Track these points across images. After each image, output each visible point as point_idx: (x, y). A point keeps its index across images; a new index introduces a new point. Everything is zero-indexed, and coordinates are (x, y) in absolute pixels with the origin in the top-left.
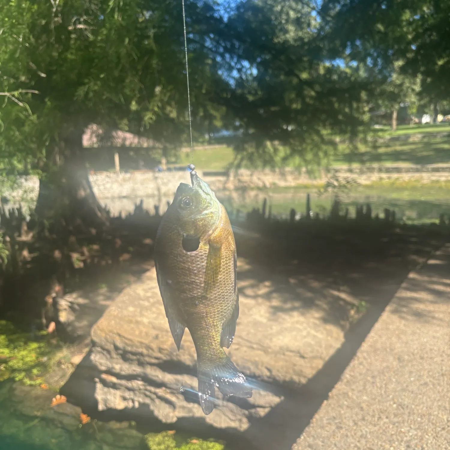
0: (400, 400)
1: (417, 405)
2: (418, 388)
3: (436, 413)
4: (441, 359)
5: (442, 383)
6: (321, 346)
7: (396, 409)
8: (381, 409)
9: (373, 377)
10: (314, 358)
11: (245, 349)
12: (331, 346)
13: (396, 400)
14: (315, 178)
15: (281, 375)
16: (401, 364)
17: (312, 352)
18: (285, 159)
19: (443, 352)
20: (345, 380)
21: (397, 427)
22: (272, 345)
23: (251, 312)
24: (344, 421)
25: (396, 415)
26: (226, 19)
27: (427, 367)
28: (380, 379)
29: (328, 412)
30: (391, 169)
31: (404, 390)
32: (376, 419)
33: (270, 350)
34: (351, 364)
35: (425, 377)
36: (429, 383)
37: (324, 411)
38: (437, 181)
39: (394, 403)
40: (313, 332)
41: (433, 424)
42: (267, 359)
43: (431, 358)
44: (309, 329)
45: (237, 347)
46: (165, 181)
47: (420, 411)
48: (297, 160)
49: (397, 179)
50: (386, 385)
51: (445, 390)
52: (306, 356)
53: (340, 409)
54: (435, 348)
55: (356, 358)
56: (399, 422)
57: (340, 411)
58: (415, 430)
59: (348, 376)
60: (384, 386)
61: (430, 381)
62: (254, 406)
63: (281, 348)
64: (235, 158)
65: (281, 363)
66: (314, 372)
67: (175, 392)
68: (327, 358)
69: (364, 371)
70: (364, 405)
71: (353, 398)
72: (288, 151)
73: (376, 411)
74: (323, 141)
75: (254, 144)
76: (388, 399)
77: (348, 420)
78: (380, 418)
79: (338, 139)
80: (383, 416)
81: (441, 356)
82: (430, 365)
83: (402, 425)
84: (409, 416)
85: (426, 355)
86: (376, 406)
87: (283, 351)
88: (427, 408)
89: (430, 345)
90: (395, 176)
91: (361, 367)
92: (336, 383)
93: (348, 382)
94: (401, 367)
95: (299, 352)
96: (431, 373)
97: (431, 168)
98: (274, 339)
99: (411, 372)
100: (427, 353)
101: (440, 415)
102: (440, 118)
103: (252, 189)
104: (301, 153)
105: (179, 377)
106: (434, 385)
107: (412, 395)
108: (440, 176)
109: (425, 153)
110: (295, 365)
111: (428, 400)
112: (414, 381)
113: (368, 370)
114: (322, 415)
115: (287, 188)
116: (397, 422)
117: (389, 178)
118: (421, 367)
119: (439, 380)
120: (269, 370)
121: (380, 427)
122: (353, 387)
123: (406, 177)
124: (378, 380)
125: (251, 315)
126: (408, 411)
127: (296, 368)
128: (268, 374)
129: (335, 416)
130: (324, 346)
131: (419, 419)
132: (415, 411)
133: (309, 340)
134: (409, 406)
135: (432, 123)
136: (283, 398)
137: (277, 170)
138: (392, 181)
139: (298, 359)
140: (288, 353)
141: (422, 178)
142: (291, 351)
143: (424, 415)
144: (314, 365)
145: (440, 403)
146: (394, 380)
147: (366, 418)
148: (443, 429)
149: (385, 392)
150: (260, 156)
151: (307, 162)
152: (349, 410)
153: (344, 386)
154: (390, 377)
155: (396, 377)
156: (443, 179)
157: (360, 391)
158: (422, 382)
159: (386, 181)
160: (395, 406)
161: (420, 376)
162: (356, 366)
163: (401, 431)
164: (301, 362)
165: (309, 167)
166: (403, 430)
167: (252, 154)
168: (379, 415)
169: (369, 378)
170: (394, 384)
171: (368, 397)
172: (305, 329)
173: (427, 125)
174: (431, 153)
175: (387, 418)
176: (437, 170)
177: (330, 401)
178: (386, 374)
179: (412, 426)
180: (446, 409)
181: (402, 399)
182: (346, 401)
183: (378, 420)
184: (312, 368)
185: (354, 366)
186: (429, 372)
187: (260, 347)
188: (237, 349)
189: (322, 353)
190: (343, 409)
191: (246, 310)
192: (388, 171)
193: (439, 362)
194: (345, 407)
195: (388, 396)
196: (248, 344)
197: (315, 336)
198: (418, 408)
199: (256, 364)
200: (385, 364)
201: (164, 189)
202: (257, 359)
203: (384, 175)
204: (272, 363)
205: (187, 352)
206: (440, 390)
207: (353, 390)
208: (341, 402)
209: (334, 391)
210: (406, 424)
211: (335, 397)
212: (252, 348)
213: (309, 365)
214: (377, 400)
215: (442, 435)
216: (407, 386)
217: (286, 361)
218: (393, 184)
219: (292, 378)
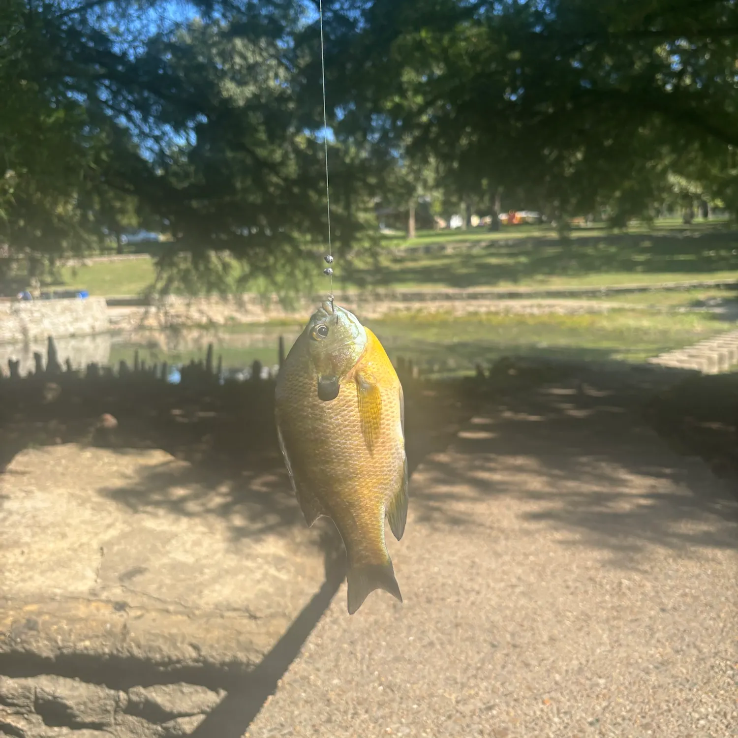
0: (390, 678)
1: (414, 683)
2: (419, 654)
3: (441, 691)
4: (456, 598)
5: (454, 639)
6: (284, 595)
7: (382, 695)
8: (358, 698)
9: (352, 643)
10: (273, 616)
11: (154, 614)
12: (301, 593)
13: (383, 679)
14: (294, 310)
15: (215, 655)
16: (397, 615)
17: (269, 607)
18: (243, 281)
19: (461, 586)
20: (307, 654)
21: (380, 726)
22: (202, 602)
23: (168, 548)
24: (298, 728)
25: (381, 705)
26: (132, 58)
27: (434, 615)
28: (363, 645)
29: (272, 716)
30: (409, 296)
31: (397, 659)
32: (350, 716)
33: (197, 612)
34: (320, 625)
35: (431, 632)
36: (436, 642)
37: (267, 715)
38: (476, 314)
39: (380, 685)
40: (272, 571)
41: (435, 710)
42: (192, 630)
43: (443, 599)
44: (266, 567)
45: (139, 613)
46: (37, 315)
47: (418, 692)
48: (261, 282)
49: (420, 310)
50: (370, 654)
51: (458, 650)
52: (258, 614)
53: (293, 707)
54: (450, 582)
55: (328, 613)
56: (383, 717)
57: (292, 712)
58: (408, 726)
59: (312, 646)
60: (367, 656)
61: (438, 638)
62: (172, 716)
63: (217, 606)
64: (159, 278)
65: (216, 633)
66: (273, 642)
67: (23, 710)
68: (295, 615)
69: (338, 635)
70: (332, 696)
71: (315, 685)
72: (247, 269)
73: (350, 703)
74: (299, 253)
75: (189, 255)
76: (372, 678)
77: (305, 727)
78: (356, 714)
79: (322, 249)
80: (361, 711)
81: (458, 594)
82: (440, 611)
83: (389, 720)
84: (401, 703)
85: (435, 595)
86: (352, 694)
87: (221, 610)
88: (428, 684)
89: (443, 577)
90: (416, 305)
91: (335, 627)
92: (291, 661)
93: (311, 656)
94: (396, 619)
95: (247, 610)
96: (439, 625)
97: (466, 294)
98: (206, 592)
99: (410, 627)
100: (437, 591)
101: (447, 695)
102: (475, 221)
103: (189, 328)
104: (268, 272)
105: (30, 682)
106: (442, 644)
107: (409, 666)
108: (480, 306)
109: (464, 271)
110: (239, 633)
111: (432, 670)
112: (414, 640)
113: (345, 631)
114: (261, 725)
115: (253, 326)
116: (382, 717)
117: (408, 309)
118: (426, 617)
119: (450, 634)
120: (196, 648)
121: (355, 731)
122: (319, 665)
123: (432, 307)
124: (359, 648)
125: (168, 552)
126: (400, 694)
127: (242, 638)
128: (194, 654)
129: (284, 723)
130: (289, 593)
131: (415, 706)
132: (411, 694)
133: (266, 586)
134: (403, 686)
135: (464, 228)
136: (223, 693)
137: (230, 296)
138: (413, 313)
139: (245, 621)
140: (228, 614)
141: (454, 309)
142: (235, 610)
143: (423, 698)
144: (272, 629)
145: (448, 674)
146: (384, 643)
147: (334, 718)
148: (449, 717)
149: (368, 667)
150: (201, 276)
151: (278, 287)
152: (308, 707)
153: (304, 665)
154: (378, 639)
155: (388, 638)
156: (483, 310)
157: (328, 671)
158: (426, 641)
159: (404, 314)
160: (381, 688)
161: (423, 632)
162: (327, 627)
163: (386, 732)
164: (250, 625)
165: (283, 294)
166: (388, 729)
167: (187, 271)
168: (355, 708)
169: (345, 646)
170: (383, 651)
171: (339, 679)
172: (260, 568)
173: (458, 230)
174: (473, 270)
175: (366, 712)
176: (474, 297)
177: (279, 695)
178: (373, 635)
179: (403, 720)
180: (456, 683)
181: (392, 676)
182: (305, 691)
183: (352, 718)
184: (268, 634)
185: (323, 627)
186: (437, 622)
187: (181, 609)
188: (139, 617)
189: (287, 607)
190: (298, 708)
191: (159, 545)
192: (406, 298)
193: (454, 604)
194: (301, 704)
195: (372, 674)
196: (159, 606)
197: (275, 578)
198: (415, 686)
199: (171, 640)
200: (372, 618)
201: (33, 330)
202: (174, 631)
203: (400, 305)
204: (201, 634)
205: (43, 635)
206: (451, 652)
207: (318, 670)
208: (296, 695)
209: (287, 677)
210: (395, 718)
211: (288, 687)
212: (167, 611)
213: (263, 630)
214: (354, 683)
215: (446, 728)
216: (403, 652)
217: (225, 628)
218: (413, 318)
219: (235, 657)
